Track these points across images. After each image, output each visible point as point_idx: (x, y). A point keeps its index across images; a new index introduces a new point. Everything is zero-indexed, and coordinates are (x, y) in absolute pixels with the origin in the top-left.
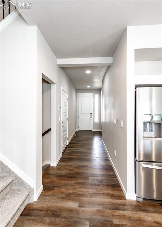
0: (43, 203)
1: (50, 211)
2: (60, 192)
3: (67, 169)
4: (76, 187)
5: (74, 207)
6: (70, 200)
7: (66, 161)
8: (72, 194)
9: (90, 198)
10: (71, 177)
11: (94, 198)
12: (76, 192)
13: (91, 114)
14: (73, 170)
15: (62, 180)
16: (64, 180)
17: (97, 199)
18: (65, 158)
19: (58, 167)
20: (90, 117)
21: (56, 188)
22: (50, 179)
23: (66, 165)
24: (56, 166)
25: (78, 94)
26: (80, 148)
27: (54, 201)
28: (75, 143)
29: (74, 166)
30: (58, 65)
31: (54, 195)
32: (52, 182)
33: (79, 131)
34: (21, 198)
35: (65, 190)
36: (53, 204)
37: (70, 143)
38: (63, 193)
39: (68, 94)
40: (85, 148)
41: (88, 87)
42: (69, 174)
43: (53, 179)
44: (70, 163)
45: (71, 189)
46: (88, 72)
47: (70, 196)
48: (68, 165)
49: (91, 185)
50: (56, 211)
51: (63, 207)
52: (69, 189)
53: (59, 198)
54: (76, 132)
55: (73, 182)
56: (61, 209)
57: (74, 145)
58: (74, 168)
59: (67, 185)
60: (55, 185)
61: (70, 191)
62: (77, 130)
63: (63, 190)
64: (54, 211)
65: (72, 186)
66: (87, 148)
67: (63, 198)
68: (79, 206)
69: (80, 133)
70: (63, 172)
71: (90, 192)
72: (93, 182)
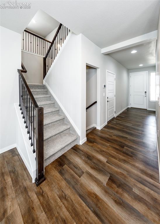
0: (84, 148)
1: (87, 154)
2: (96, 146)
3: (108, 134)
4: (109, 148)
5: (103, 160)
6: (102, 154)
7: (109, 128)
8: (105, 152)
9: (118, 162)
10: (109, 141)
11: (122, 163)
12: (108, 152)
13: (145, 92)
14: (112, 136)
15: (101, 140)
16: (103, 141)
17: (124, 165)
18: (109, 126)
19: (101, 131)
20: (145, 95)
21: (95, 143)
22: (93, 136)
23: (108, 131)
24: (100, 130)
25: (130, 73)
26: (126, 122)
27: (91, 150)
28: (122, 117)
29: (114, 134)
30: (103, 54)
31: (92, 146)
32: (94, 138)
33: (131, 108)
34: (72, 138)
35: (101, 147)
36: (90, 152)
37: (118, 116)
38: (98, 148)
39: (115, 75)
40: (131, 123)
41: (141, 65)
42: (108, 138)
43: (95, 137)
44: (112, 131)
45: (105, 149)
46: (134, 52)
47: (103, 152)
48: (110, 132)
49: (123, 153)
50: (90, 156)
51: (95, 156)
52: (104, 148)
53: (95, 150)
54: (128, 108)
55: (109, 144)
56: (94, 157)
57: (121, 119)
58: (114, 135)
59: (103, 145)
60: (95, 141)
61: (104, 149)
62: (129, 107)
63: (99, 146)
64: (89, 155)
65: (107, 147)
66: (133, 124)
67: (97, 151)
68: (107, 162)
69: (132, 110)
70: (104, 135)
71: (120, 158)
72: (126, 152)
